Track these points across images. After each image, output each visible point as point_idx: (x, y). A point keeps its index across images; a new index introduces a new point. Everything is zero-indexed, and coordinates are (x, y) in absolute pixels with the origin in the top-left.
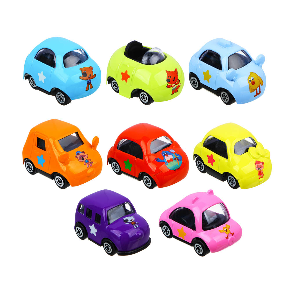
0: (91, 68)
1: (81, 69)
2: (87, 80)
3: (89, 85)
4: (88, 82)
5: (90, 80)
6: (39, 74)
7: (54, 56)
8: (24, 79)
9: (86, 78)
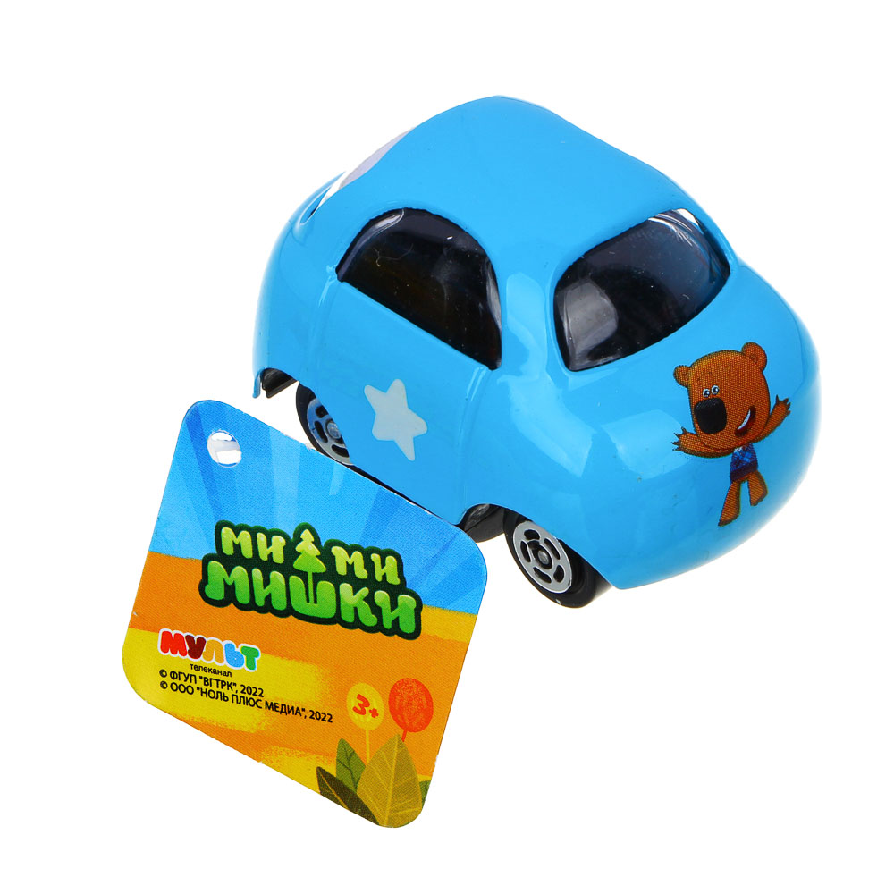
0: (754, 356)
1: (681, 375)
2: (731, 451)
3: (744, 487)
4: (736, 462)
5: (748, 449)
6: (371, 393)
7: (485, 279)
8: (256, 394)
9: (718, 439)
